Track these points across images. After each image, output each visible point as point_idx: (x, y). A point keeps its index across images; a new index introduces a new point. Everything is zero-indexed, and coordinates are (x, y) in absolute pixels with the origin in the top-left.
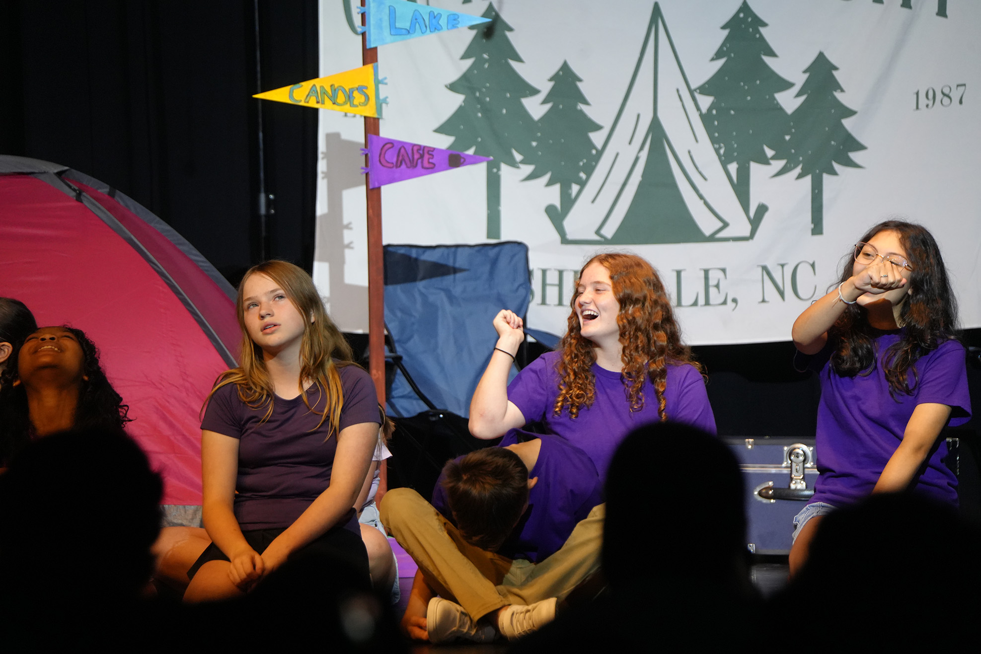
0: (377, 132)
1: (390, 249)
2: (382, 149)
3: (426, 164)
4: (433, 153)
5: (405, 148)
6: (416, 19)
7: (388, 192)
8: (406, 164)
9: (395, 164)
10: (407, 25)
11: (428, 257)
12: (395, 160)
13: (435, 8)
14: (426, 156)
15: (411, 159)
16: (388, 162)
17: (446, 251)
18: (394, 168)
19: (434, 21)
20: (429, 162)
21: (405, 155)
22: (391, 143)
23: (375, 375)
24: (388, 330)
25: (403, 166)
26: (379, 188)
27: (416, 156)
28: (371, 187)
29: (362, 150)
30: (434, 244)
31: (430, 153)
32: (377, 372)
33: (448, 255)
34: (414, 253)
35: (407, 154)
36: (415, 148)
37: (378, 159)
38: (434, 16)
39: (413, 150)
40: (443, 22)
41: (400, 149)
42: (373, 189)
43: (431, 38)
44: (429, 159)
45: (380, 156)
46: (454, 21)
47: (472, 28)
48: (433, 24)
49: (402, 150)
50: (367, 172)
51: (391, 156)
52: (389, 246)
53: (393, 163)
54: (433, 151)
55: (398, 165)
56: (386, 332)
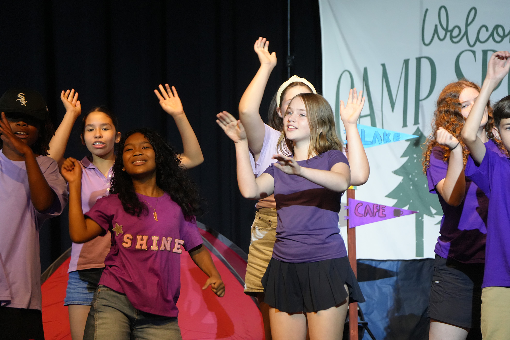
0: (353, 197)
1: (360, 261)
2: (356, 206)
3: (381, 215)
4: (385, 209)
5: (369, 206)
6: (376, 136)
7: (359, 230)
8: (370, 214)
9: (363, 215)
10: (371, 139)
11: (382, 266)
12: (363, 212)
13: (387, 130)
14: (381, 211)
15: (372, 211)
16: (360, 214)
17: (392, 263)
18: (363, 217)
19: (386, 137)
20: (383, 214)
21: (369, 210)
22: (361, 203)
23: (352, 333)
24: (359, 307)
25: (368, 216)
26: (354, 228)
27: (375, 210)
28: (350, 227)
29: (346, 207)
30: (385, 259)
31: (383, 208)
32: (354, 331)
33: (393, 265)
34: (374, 264)
35: (370, 209)
36: (375, 206)
37: (354, 211)
38: (386, 135)
39: (373, 207)
40: (391, 137)
41: (366, 206)
42: (351, 228)
43: (384, 147)
44: (382, 212)
45: (355, 210)
46: (397, 137)
47: (407, 140)
48: (385, 139)
49: (368, 207)
50: (348, 218)
51: (361, 210)
52: (359, 260)
53: (362, 214)
54: (385, 208)
55: (365, 215)
56: (358, 309)
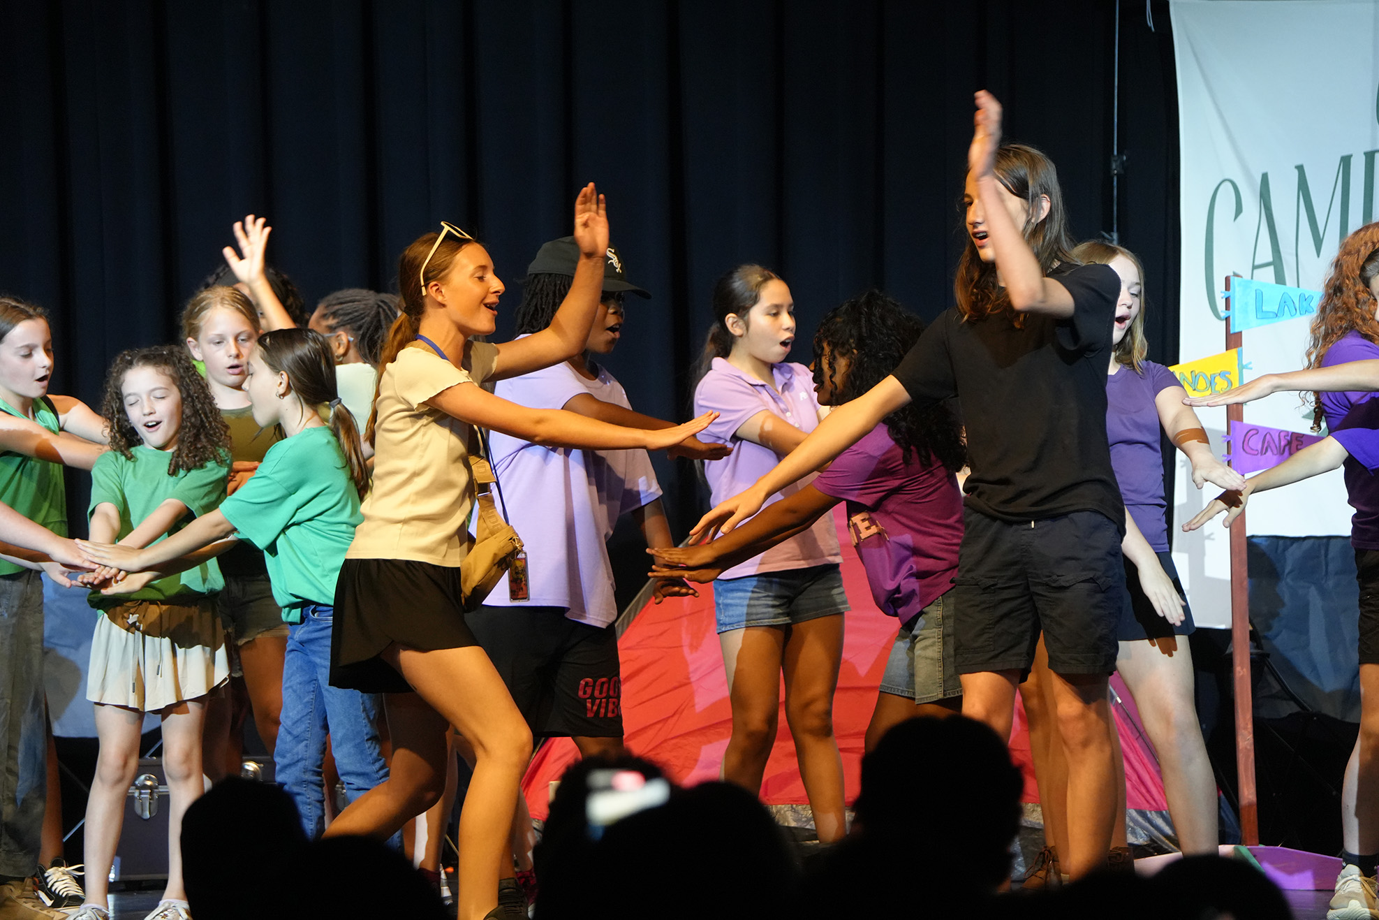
0: (1240, 418)
1: (1255, 540)
2: (1245, 436)
4: (1301, 439)
5: (1270, 435)
6: (1284, 303)
8: (1272, 451)
9: (1260, 451)
10: (1275, 309)
12: (1259, 447)
13: (1305, 290)
14: (1295, 443)
15: (1278, 446)
16: (1253, 450)
17: (1317, 542)
18: (1259, 455)
19: (1305, 303)
21: (1271, 441)
22: (1256, 430)
23: (1240, 672)
24: (1253, 625)
25: (1269, 454)
27: (1283, 443)
29: (1225, 437)
30: (1303, 535)
31: (1298, 439)
32: (1242, 669)
33: (1319, 546)
34: (1280, 544)
35: (1273, 440)
36: (1282, 434)
37: (1241, 446)
38: (1304, 299)
39: (1279, 436)
41: (1265, 436)
44: (1297, 446)
45: (1243, 443)
48: (1303, 307)
49: (1268, 436)
50: (1229, 459)
51: (1255, 443)
52: (1253, 536)
53: (1257, 450)
54: (1302, 437)
55: (1264, 451)
56: (1251, 627)
